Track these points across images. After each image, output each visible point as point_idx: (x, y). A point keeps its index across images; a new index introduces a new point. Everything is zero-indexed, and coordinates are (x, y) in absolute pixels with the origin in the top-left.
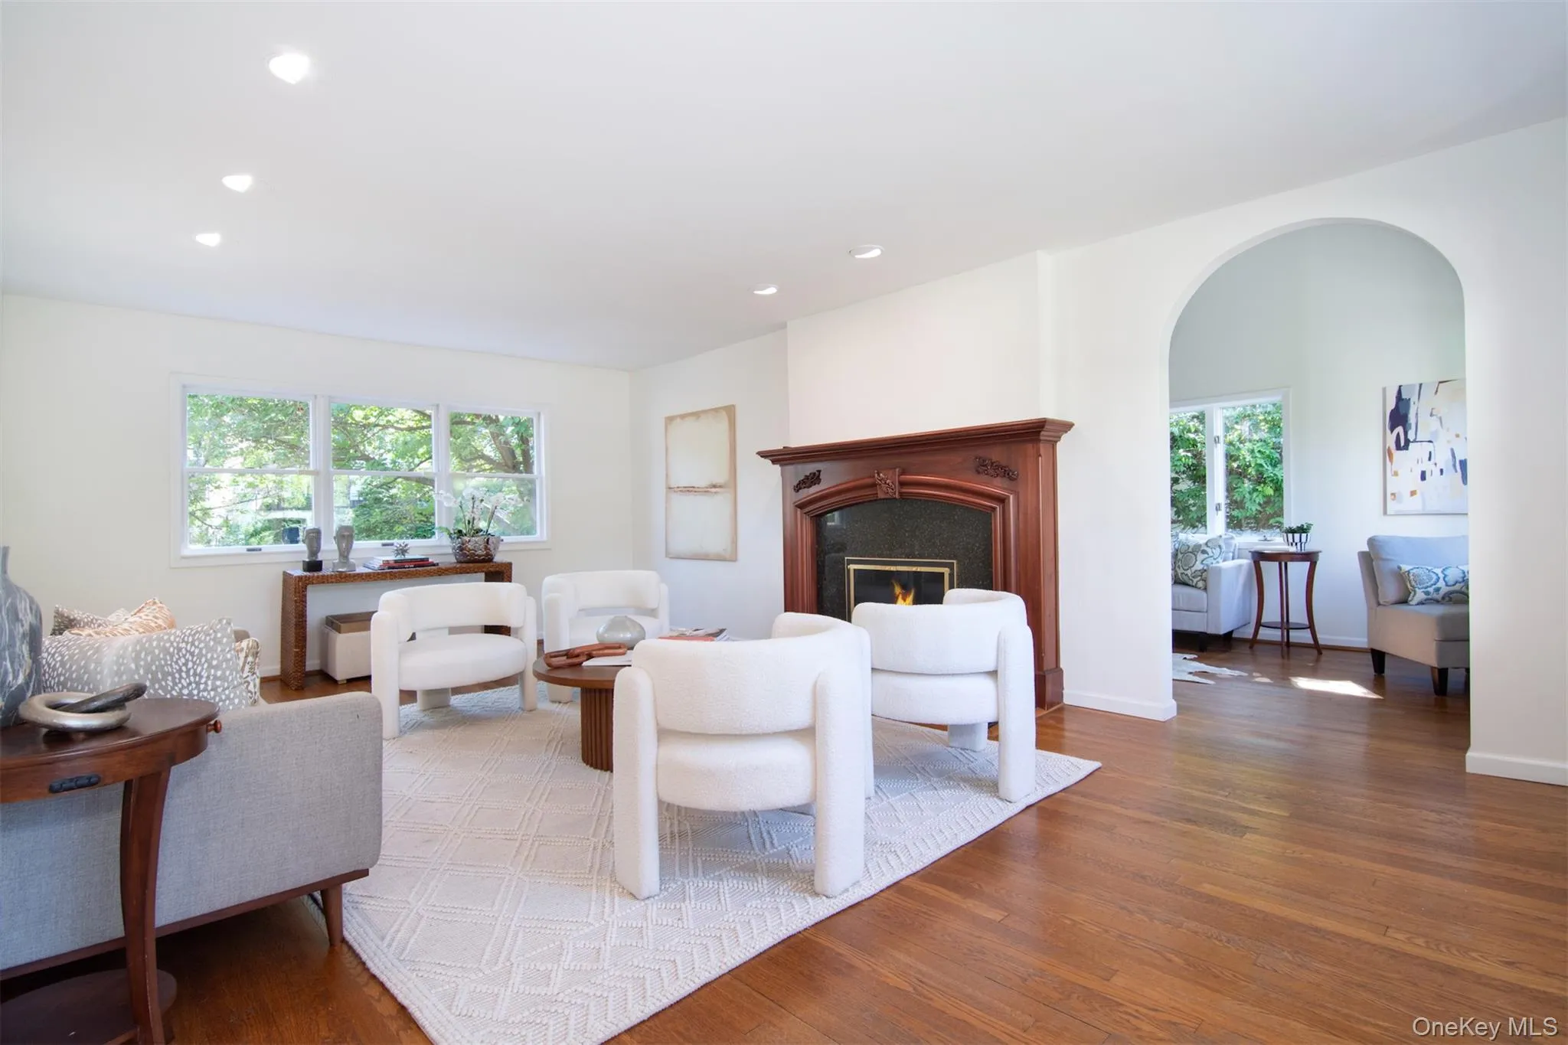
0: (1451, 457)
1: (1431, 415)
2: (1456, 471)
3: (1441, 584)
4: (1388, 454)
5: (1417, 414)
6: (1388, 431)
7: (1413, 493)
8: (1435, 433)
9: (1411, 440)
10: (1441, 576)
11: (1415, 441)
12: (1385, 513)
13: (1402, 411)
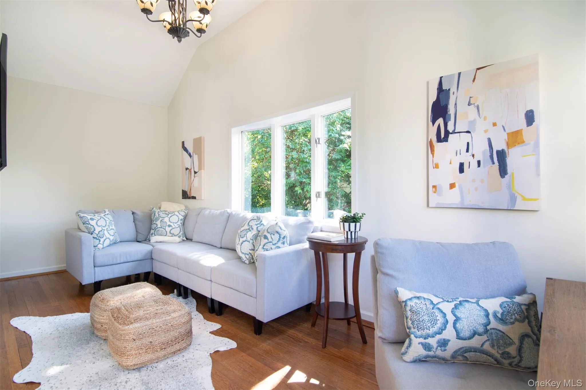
0: (488, 148)
1: (469, 104)
2: (493, 163)
3: (449, 333)
4: (431, 145)
5: (456, 104)
6: (431, 123)
7: (452, 186)
8: (472, 123)
9: (451, 132)
10: (451, 318)
11: (454, 132)
12: (428, 206)
13: (443, 104)
